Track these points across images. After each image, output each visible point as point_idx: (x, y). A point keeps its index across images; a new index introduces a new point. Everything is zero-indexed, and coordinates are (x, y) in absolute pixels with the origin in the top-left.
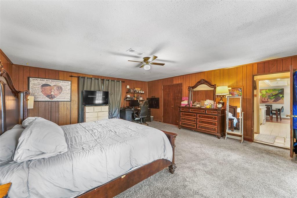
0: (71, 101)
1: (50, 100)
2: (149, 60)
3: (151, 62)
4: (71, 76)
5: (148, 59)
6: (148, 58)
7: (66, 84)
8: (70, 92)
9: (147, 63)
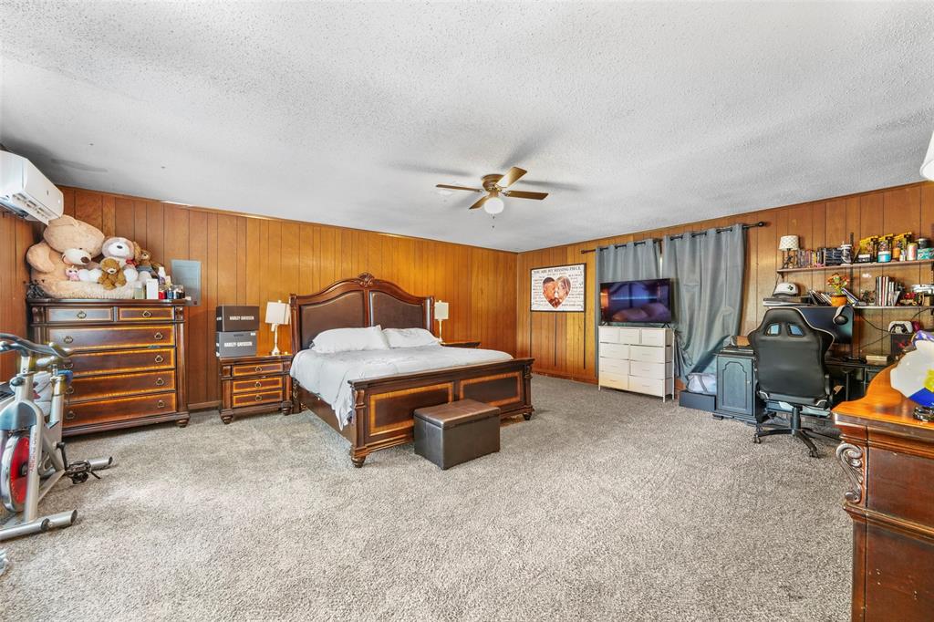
0: (585, 311)
1: (554, 309)
2: (498, 183)
3: (504, 191)
4: (584, 252)
5: (497, 181)
6: (497, 177)
7: (576, 272)
8: (583, 290)
9: (494, 192)
